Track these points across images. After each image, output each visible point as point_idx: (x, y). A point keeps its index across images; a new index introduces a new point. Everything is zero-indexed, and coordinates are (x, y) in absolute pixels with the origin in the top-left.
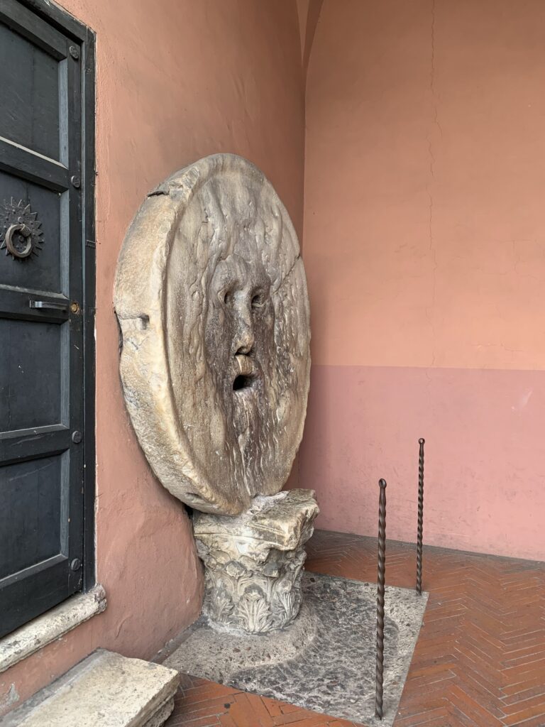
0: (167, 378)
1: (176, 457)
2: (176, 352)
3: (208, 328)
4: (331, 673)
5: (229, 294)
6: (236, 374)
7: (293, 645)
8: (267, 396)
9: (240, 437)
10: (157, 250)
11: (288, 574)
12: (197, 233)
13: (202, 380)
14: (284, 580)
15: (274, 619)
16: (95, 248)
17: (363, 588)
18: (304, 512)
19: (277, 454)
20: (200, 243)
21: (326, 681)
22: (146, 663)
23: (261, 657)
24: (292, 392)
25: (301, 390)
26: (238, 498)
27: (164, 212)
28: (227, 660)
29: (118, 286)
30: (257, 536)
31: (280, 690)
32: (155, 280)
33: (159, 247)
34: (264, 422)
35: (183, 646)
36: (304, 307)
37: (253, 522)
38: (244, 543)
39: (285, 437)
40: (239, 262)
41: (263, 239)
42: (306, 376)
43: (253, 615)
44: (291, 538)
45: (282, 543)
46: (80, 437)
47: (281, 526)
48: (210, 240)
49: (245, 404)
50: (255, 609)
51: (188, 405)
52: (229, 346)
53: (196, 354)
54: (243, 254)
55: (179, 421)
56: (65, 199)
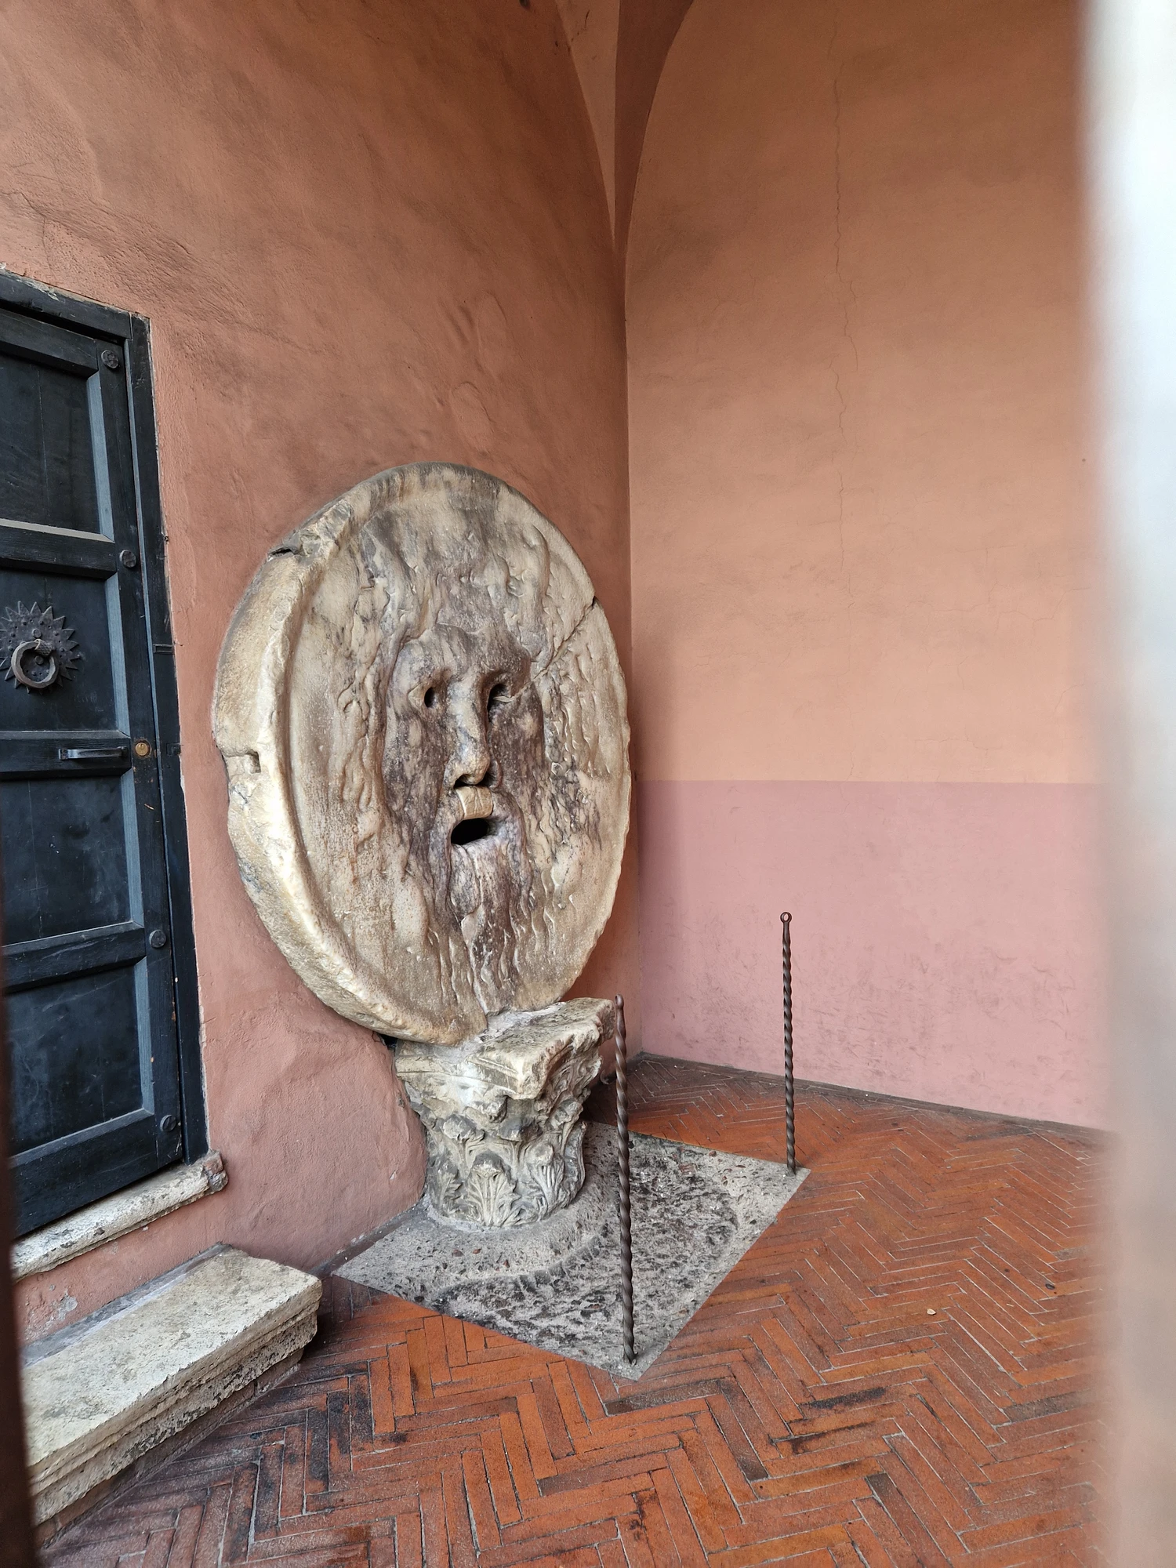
0: (293, 845)
1: (324, 963)
2: (312, 803)
3: (390, 752)
4: (597, 1292)
5: (436, 690)
6: (454, 821)
7: (552, 1248)
8: (531, 848)
9: (466, 922)
10: (269, 649)
11: (546, 1136)
12: (352, 609)
13: (375, 838)
14: (539, 1145)
15: (523, 1207)
16: (172, 654)
17: (706, 1160)
18: (564, 1038)
19: (553, 942)
20: (357, 622)
21: (585, 1304)
22: (277, 1267)
23: (495, 1265)
24: (585, 838)
25: (610, 830)
26: (457, 1018)
27: (282, 586)
28: (438, 1268)
29: (218, 705)
30: (482, 1076)
31: (507, 1315)
32: (265, 698)
33: (270, 644)
34: (524, 892)
35: (378, 1244)
36: (611, 689)
37: (478, 1055)
38: (468, 1088)
39: (569, 912)
40: (449, 638)
41: (503, 590)
42: (619, 804)
43: (488, 1200)
44: (528, 1081)
45: (515, 1089)
46: (163, 939)
47: (512, 1063)
48: (379, 614)
49: (477, 867)
50: (492, 1190)
51: (342, 880)
52: (439, 778)
53: (358, 801)
54: (458, 623)
55: (324, 908)
56: (113, 588)
